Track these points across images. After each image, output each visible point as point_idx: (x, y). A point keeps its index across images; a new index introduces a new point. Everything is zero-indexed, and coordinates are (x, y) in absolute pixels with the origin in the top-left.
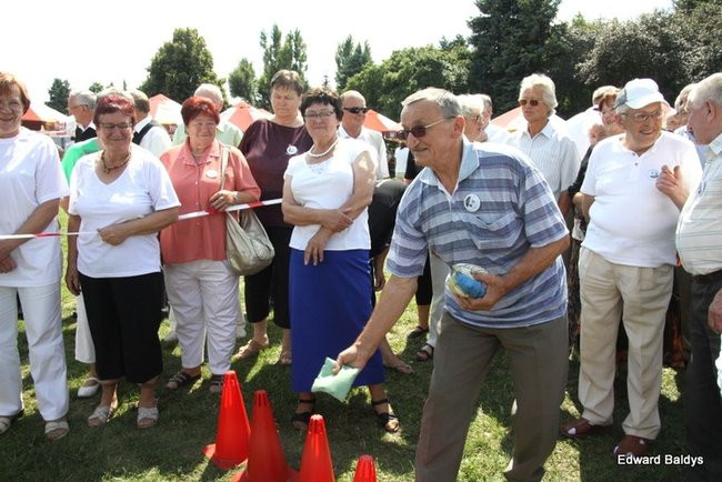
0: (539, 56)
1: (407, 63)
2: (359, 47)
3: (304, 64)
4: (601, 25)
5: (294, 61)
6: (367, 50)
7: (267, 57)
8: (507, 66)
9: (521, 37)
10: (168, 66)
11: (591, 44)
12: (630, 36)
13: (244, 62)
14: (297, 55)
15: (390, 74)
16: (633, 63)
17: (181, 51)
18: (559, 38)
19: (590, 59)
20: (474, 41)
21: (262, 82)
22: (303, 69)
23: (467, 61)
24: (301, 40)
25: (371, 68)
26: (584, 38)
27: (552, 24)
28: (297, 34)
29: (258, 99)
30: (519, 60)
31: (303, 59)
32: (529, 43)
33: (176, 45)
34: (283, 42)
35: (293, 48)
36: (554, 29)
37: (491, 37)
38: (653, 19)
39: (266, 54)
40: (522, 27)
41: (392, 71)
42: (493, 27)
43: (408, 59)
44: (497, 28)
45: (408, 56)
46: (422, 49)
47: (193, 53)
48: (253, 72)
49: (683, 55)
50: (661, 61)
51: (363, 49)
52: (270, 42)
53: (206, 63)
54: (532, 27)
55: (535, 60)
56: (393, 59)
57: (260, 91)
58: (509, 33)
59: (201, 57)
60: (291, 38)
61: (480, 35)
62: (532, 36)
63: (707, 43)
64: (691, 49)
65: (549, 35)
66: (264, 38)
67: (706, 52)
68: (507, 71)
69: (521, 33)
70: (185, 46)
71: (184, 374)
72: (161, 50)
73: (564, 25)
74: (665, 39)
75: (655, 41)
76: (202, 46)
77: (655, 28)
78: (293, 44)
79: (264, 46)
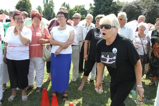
0: (110, 9)
1: (79, 9)
2: (67, 4)
3: (54, 8)
4: (124, 3)
5: (51, 7)
6: (69, 5)
7: (45, 6)
8: (102, 11)
9: (106, 4)
10: (20, 6)
11: (121, 7)
12: (130, 6)
13: (39, 6)
14: (52, 5)
15: (75, 11)
16: (131, 12)
17: (24, 3)
18: (114, 5)
19: (121, 10)
20: (95, 5)
21: (43, 12)
22: (53, 9)
23: (93, 9)
24: (53, 2)
25: (70, 9)
26: (120, 5)
27: (113, 2)
29: (42, 15)
30: (105, 10)
31: (53, 7)
32: (107, 6)
33: (22, 1)
34: (48, 2)
36: (113, 3)
37: (99, 4)
38: (136, 2)
39: (44, 5)
40: (106, 2)
41: (75, 10)
42: (99, 2)
43: (79, 8)
44: (100, 2)
45: (79, 7)
46: (82, 6)
47: (27, 3)
48: (41, 9)
49: (142, 10)
50: (137, 12)
51: (68, 5)
52: (45, 2)
53: (30, 6)
54: (108, 2)
55: (109, 10)
56: (76, 8)
57: (43, 14)
58: (103, 3)
59: (29, 4)
60: (50, 1)
61: (96, 3)
62: (108, 4)
63: (147, 8)
64: (144, 9)
65: (112, 4)
66: (44, 1)
67: (147, 10)
68: (102, 12)
69: (106, 3)
70: (25, 2)
71: (29, 87)
72: (19, 2)
73: (115, 2)
74: (138, 6)
75: (136, 7)
76: (29, 2)
77: (136, 4)
78: (51, 3)
79: (44, 3)
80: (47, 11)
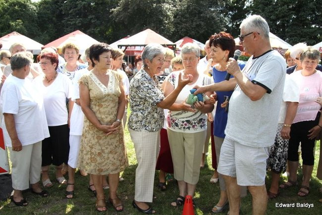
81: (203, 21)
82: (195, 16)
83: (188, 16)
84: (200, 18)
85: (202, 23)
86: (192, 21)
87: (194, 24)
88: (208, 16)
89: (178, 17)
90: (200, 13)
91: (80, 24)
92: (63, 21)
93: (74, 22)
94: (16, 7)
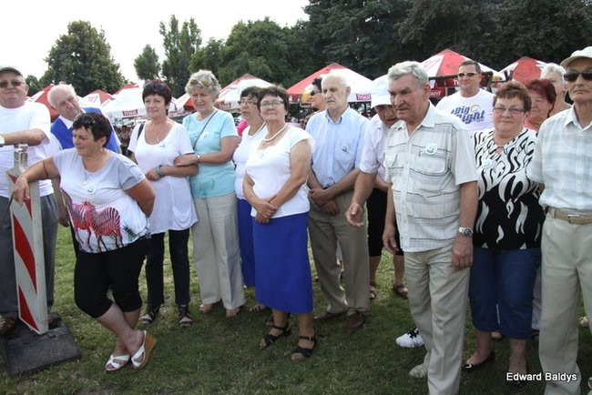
3: (200, 46)
7: (167, 43)
13: (148, 48)
17: (76, 42)
24: (196, 26)
28: (192, 21)
31: (199, 42)
34: (180, 28)
35: (190, 33)
39: (166, 40)
48: (155, 57)
52: (168, 29)
57: (164, 74)
60: (186, 24)
66: (163, 27)
70: (78, 38)
72: (59, 43)
78: (189, 29)
79: (163, 33)
80: (178, 61)
81: (558, 26)
82: (544, 18)
83: (529, 19)
84: (553, 20)
85: (558, 30)
86: (537, 29)
87: (542, 33)
88: (569, 15)
89: (510, 24)
90: (554, 10)
91: (347, 54)
92: (324, 52)
93: (338, 51)
94: (257, 39)
